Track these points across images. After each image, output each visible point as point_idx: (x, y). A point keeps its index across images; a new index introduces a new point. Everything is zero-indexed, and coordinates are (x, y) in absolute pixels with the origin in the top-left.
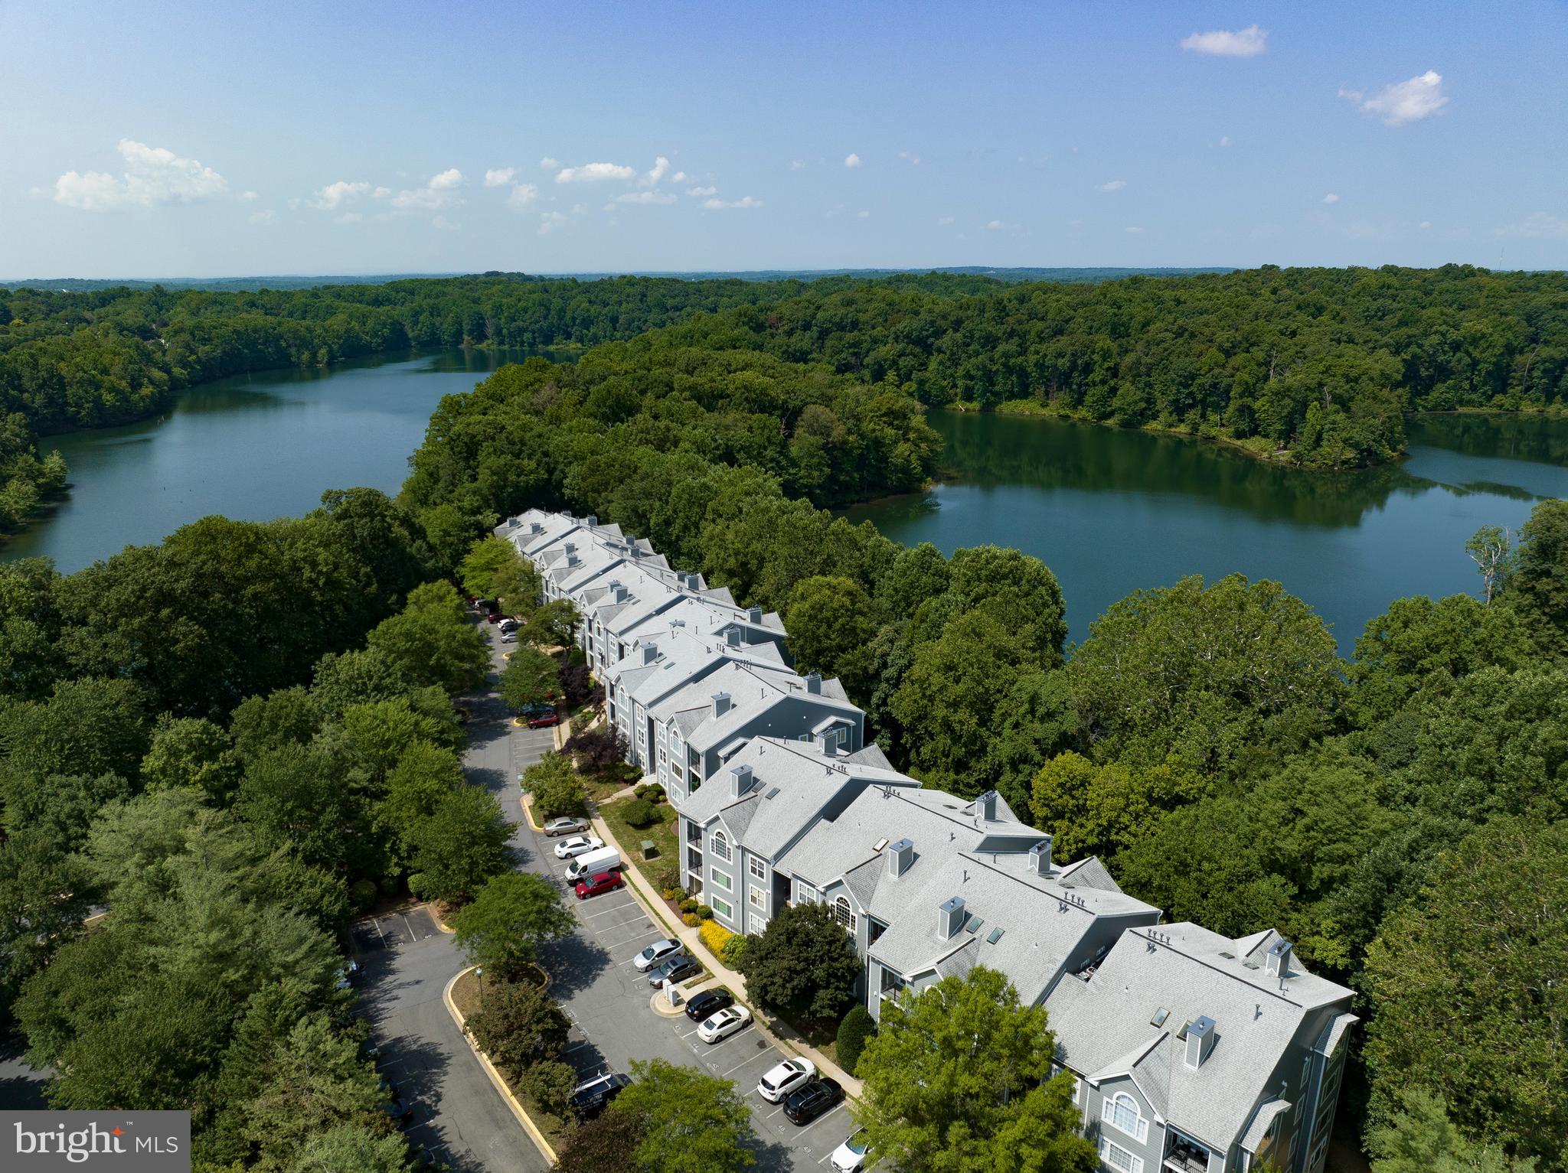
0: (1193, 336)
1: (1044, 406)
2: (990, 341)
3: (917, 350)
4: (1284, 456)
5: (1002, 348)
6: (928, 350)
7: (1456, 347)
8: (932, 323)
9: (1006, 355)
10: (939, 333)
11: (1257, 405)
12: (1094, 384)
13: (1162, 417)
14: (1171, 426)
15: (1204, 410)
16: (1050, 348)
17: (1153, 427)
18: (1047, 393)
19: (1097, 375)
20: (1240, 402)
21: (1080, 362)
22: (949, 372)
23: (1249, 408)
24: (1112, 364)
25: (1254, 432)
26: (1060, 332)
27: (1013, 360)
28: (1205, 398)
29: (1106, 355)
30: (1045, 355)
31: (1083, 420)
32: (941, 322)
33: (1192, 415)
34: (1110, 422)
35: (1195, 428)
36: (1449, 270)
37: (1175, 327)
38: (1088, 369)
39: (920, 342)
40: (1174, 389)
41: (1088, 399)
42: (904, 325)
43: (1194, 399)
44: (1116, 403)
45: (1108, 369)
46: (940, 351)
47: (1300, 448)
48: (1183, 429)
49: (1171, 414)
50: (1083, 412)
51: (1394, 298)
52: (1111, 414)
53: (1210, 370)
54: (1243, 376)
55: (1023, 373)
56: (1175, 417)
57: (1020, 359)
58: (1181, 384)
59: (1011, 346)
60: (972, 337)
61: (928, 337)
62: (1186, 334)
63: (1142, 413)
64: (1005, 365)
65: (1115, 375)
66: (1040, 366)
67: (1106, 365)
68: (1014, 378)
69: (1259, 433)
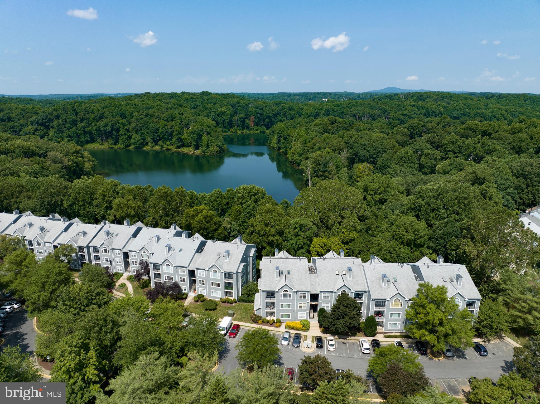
0: (151, 116)
1: (102, 145)
2: (74, 123)
3: (43, 128)
4: (198, 152)
5: (80, 125)
6: (48, 128)
7: (218, 115)
8: (47, 117)
9: (84, 127)
10: (51, 121)
11: (183, 137)
12: (122, 135)
13: (150, 144)
14: (153, 147)
15: (164, 140)
16: (101, 123)
17: (146, 148)
18: (102, 140)
19: (122, 131)
20: (177, 137)
21: (115, 128)
22: (60, 135)
23: (180, 138)
24: (127, 128)
25: (183, 146)
26: (101, 117)
27: (86, 129)
28: (163, 136)
29: (124, 125)
30: (99, 127)
31: (120, 148)
32: (50, 116)
33: (160, 142)
34: (130, 148)
35: (162, 147)
36: (203, 93)
37: (145, 114)
38: (118, 130)
39: (43, 124)
40: (152, 134)
41: (120, 141)
42: (34, 118)
43: (159, 137)
44: (132, 141)
45: (126, 129)
46: (53, 128)
47: (204, 149)
48: (157, 148)
49: (152, 143)
50: (119, 145)
51: (196, 101)
52: (130, 145)
53: (164, 127)
54: (176, 128)
55: (91, 133)
56: (154, 144)
57: (89, 129)
58: (154, 132)
59: (84, 124)
60: (66, 121)
61: (46, 122)
62: (149, 116)
63: (142, 143)
64: (84, 131)
65: (128, 131)
66: (98, 130)
67: (125, 128)
68: (87, 135)
69: (185, 146)
